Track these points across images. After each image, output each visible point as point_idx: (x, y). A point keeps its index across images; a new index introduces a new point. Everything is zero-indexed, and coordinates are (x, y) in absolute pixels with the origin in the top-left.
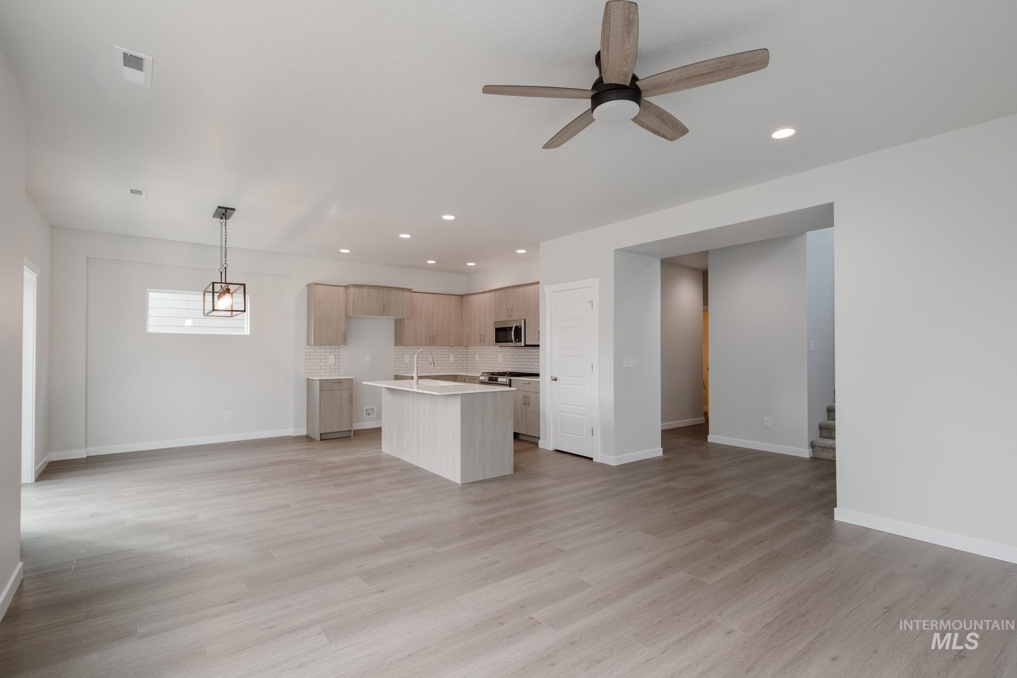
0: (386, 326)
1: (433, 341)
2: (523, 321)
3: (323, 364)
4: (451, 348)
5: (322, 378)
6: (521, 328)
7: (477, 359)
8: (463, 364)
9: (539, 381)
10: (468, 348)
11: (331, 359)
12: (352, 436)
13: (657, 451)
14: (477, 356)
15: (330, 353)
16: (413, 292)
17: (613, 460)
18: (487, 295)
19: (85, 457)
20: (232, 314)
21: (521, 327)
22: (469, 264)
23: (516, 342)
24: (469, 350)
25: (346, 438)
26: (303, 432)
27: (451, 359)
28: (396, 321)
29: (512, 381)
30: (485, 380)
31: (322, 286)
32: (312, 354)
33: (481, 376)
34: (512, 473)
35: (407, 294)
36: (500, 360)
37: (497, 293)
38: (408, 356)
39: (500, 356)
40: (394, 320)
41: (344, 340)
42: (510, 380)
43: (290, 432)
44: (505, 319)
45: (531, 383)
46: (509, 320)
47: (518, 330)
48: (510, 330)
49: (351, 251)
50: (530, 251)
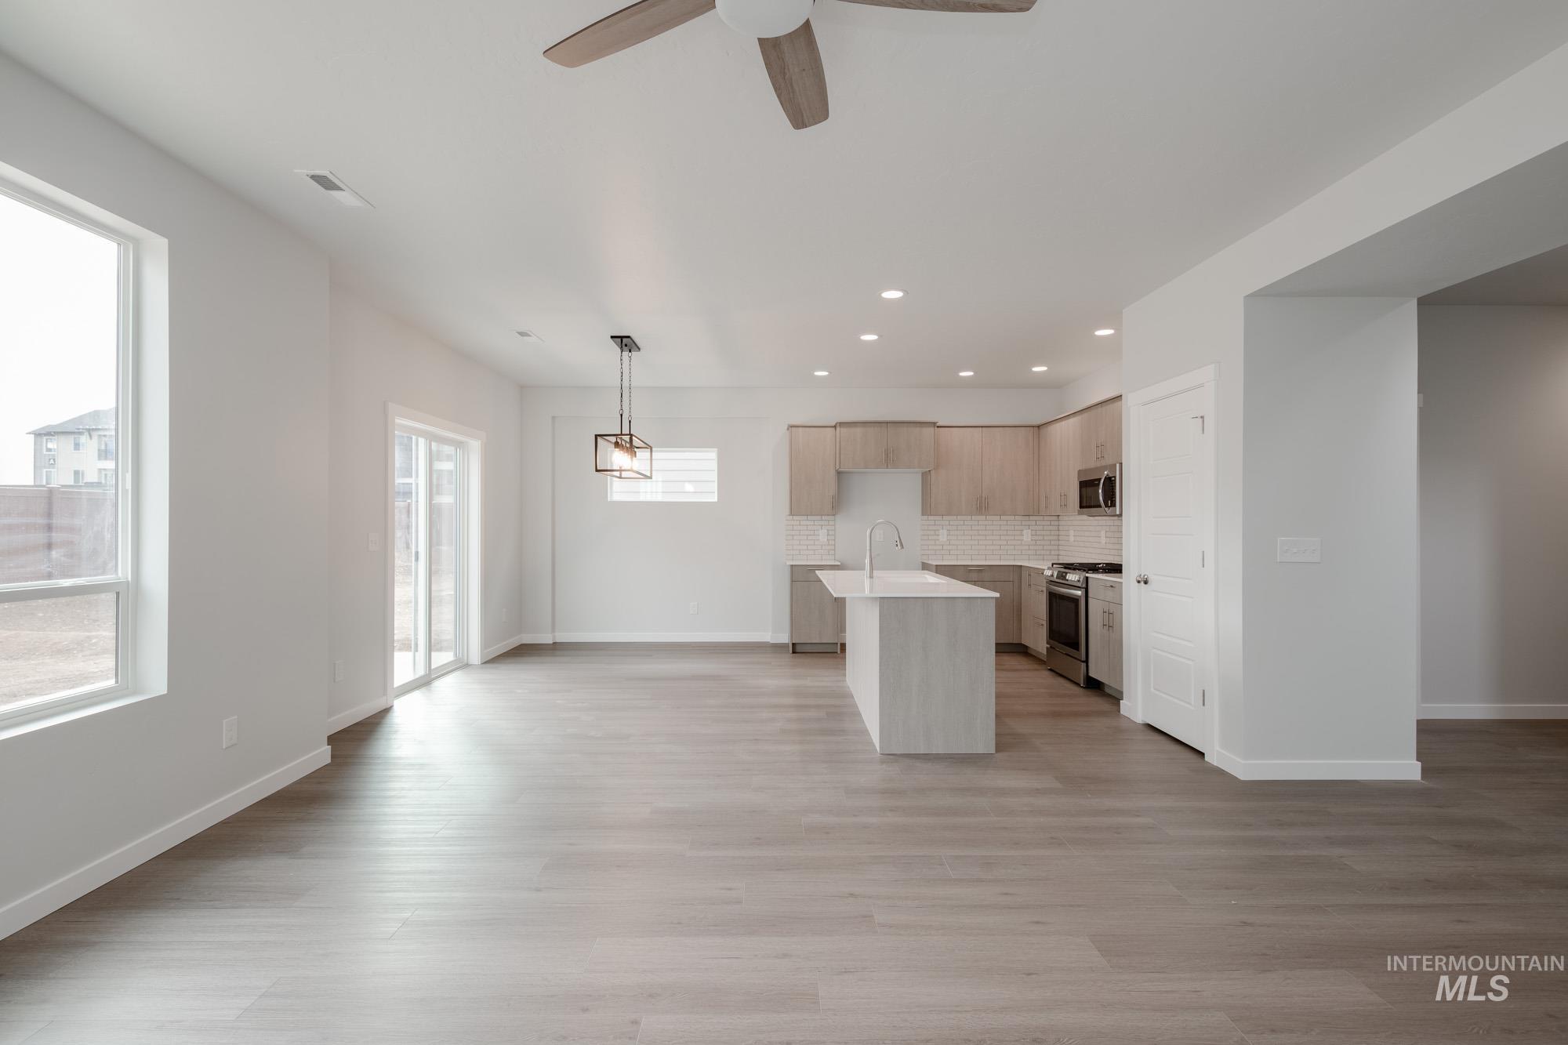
0: (905, 485)
1: (982, 506)
2: (1118, 465)
3: (812, 542)
4: (1028, 518)
5: (794, 564)
6: (1115, 480)
7: (1072, 539)
9: (1121, 583)
10: (1063, 518)
11: (822, 536)
12: (839, 652)
13: (1408, 768)
14: (1072, 533)
15: (820, 527)
16: (938, 427)
17: (1244, 767)
18: (1072, 420)
19: (551, 642)
20: (621, 475)
21: (1115, 477)
22: (1036, 369)
23: (1107, 506)
24: (1061, 523)
25: (829, 655)
26: (784, 638)
27: (1025, 538)
28: (923, 474)
29: (1090, 580)
30: (1052, 576)
31: (800, 429)
32: (795, 528)
33: (1049, 568)
34: (993, 751)
35: (929, 432)
36: (1103, 540)
37: (1085, 415)
38: (945, 532)
39: (1103, 534)
40: (920, 474)
41: (836, 507)
42: (1087, 578)
43: (767, 637)
44: (1092, 464)
45: (1112, 586)
46: (1098, 464)
47: (1110, 482)
48: (1099, 484)
49: (830, 373)
50: (1118, 329)
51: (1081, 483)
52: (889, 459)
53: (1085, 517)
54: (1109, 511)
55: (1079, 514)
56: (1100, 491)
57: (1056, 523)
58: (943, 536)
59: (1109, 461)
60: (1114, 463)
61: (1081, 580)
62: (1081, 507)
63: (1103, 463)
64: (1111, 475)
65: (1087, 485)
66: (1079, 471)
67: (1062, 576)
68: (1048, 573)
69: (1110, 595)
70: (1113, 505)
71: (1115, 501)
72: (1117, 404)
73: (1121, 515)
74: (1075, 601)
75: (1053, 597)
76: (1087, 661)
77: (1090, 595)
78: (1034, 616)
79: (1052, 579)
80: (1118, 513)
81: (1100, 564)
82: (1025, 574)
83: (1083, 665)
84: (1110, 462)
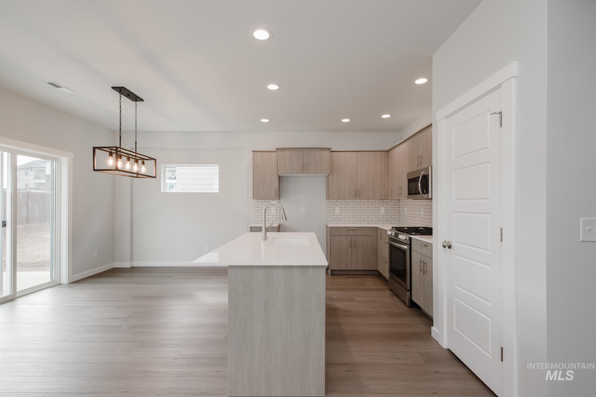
1: (357, 195)
4: (382, 201)
6: (428, 177)
7: (406, 212)
8: (395, 217)
10: (400, 201)
11: (274, 211)
14: (406, 209)
15: (272, 206)
16: (332, 151)
18: (404, 145)
19: (130, 267)
21: (428, 175)
22: (385, 116)
23: (423, 193)
24: (400, 204)
27: (381, 212)
28: (327, 177)
29: (412, 240)
30: (392, 235)
31: (258, 153)
32: (259, 206)
33: (390, 230)
36: (422, 213)
38: (338, 208)
39: (422, 210)
40: (325, 177)
41: (279, 195)
42: (411, 238)
44: (415, 169)
45: (426, 245)
46: (419, 168)
47: (426, 178)
48: (418, 180)
49: (270, 120)
50: (430, 79)
51: (409, 180)
52: (304, 168)
53: (412, 200)
54: (424, 196)
55: (408, 198)
56: (419, 184)
57: (398, 204)
58: (337, 211)
59: (424, 166)
60: (428, 166)
61: (407, 239)
62: (409, 194)
63: (421, 167)
64: (426, 174)
65: (412, 181)
66: (408, 174)
67: (396, 235)
68: (389, 233)
69: (424, 251)
70: (427, 192)
71: (428, 190)
72: (428, 131)
73: (431, 199)
74: (403, 251)
75: (392, 247)
76: (410, 290)
77: (413, 249)
78: (383, 256)
79: (391, 236)
80: (430, 197)
81: (420, 227)
82: (379, 232)
83: (409, 293)
84: (426, 166)
